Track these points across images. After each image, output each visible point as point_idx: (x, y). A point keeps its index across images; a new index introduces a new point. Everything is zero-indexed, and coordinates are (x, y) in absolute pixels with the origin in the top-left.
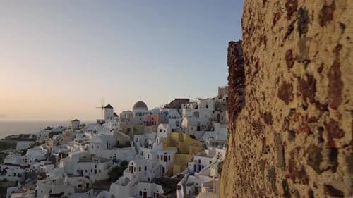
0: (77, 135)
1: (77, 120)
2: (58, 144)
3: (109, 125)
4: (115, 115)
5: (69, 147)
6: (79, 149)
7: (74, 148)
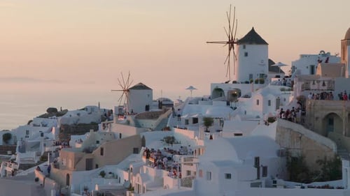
0: (148, 135)
1: (141, 87)
2: (90, 165)
3: (256, 104)
4: (274, 68)
5: (125, 176)
6: (160, 183)
7: (145, 177)
